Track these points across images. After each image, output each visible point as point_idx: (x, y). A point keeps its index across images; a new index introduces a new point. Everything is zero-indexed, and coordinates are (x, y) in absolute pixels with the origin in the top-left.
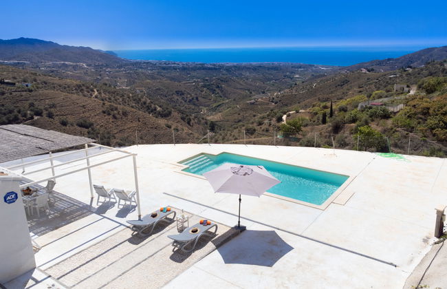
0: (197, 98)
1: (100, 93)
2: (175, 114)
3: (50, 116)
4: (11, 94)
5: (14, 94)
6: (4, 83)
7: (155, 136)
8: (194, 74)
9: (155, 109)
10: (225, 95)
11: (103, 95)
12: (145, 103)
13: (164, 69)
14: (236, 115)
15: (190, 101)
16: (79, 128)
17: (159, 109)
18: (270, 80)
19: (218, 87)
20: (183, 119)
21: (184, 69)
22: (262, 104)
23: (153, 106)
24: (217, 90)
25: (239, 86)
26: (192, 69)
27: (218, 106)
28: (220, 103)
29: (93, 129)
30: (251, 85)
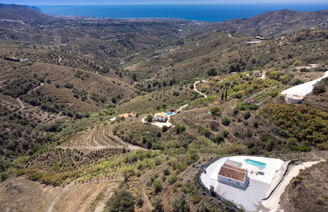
0: (115, 51)
1: (63, 59)
2: (111, 70)
3: (49, 82)
4: (20, 68)
5: (22, 68)
6: (12, 60)
7: (108, 90)
8: (107, 29)
9: (99, 68)
10: (134, 48)
11: (65, 60)
12: (92, 64)
13: (84, 25)
14: (148, 67)
15: (110, 53)
16: (66, 89)
17: (101, 67)
18: (162, 34)
19: (128, 42)
20: (117, 73)
21: (99, 25)
22: (164, 59)
23: (97, 66)
24: (128, 44)
25: (142, 40)
26: (105, 25)
27: (131, 58)
28: (132, 55)
29: (74, 89)
30: (150, 39)
